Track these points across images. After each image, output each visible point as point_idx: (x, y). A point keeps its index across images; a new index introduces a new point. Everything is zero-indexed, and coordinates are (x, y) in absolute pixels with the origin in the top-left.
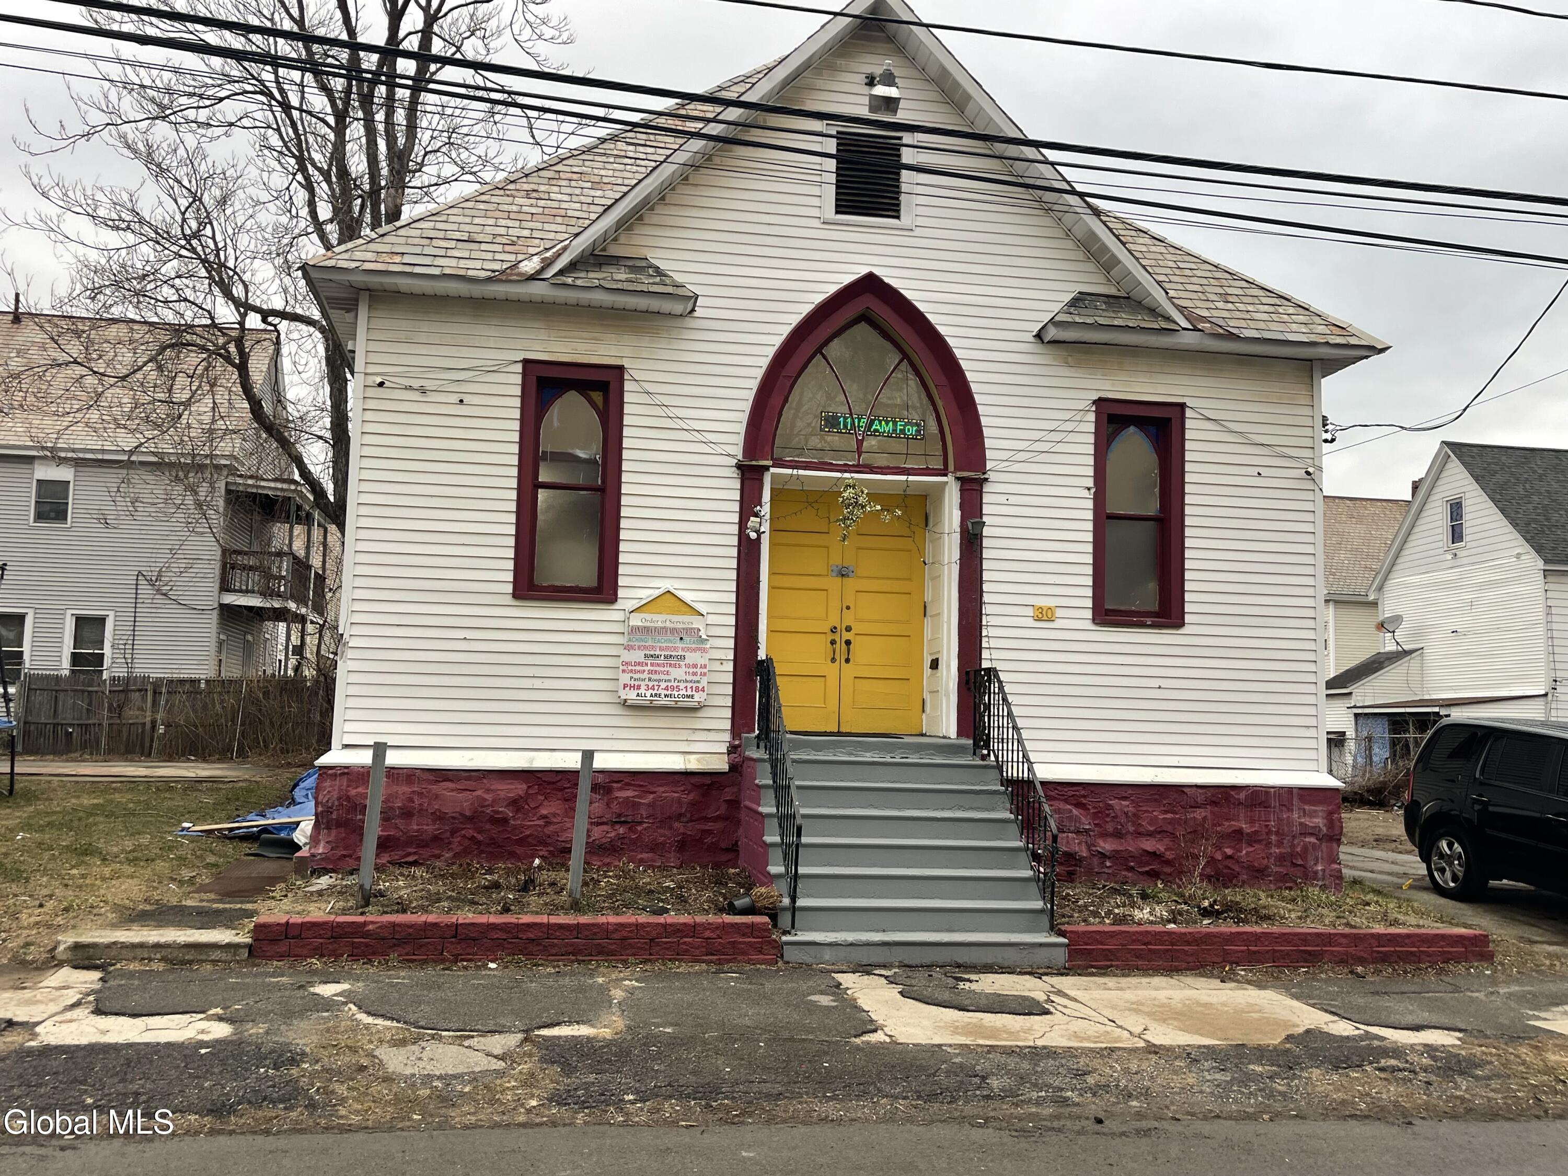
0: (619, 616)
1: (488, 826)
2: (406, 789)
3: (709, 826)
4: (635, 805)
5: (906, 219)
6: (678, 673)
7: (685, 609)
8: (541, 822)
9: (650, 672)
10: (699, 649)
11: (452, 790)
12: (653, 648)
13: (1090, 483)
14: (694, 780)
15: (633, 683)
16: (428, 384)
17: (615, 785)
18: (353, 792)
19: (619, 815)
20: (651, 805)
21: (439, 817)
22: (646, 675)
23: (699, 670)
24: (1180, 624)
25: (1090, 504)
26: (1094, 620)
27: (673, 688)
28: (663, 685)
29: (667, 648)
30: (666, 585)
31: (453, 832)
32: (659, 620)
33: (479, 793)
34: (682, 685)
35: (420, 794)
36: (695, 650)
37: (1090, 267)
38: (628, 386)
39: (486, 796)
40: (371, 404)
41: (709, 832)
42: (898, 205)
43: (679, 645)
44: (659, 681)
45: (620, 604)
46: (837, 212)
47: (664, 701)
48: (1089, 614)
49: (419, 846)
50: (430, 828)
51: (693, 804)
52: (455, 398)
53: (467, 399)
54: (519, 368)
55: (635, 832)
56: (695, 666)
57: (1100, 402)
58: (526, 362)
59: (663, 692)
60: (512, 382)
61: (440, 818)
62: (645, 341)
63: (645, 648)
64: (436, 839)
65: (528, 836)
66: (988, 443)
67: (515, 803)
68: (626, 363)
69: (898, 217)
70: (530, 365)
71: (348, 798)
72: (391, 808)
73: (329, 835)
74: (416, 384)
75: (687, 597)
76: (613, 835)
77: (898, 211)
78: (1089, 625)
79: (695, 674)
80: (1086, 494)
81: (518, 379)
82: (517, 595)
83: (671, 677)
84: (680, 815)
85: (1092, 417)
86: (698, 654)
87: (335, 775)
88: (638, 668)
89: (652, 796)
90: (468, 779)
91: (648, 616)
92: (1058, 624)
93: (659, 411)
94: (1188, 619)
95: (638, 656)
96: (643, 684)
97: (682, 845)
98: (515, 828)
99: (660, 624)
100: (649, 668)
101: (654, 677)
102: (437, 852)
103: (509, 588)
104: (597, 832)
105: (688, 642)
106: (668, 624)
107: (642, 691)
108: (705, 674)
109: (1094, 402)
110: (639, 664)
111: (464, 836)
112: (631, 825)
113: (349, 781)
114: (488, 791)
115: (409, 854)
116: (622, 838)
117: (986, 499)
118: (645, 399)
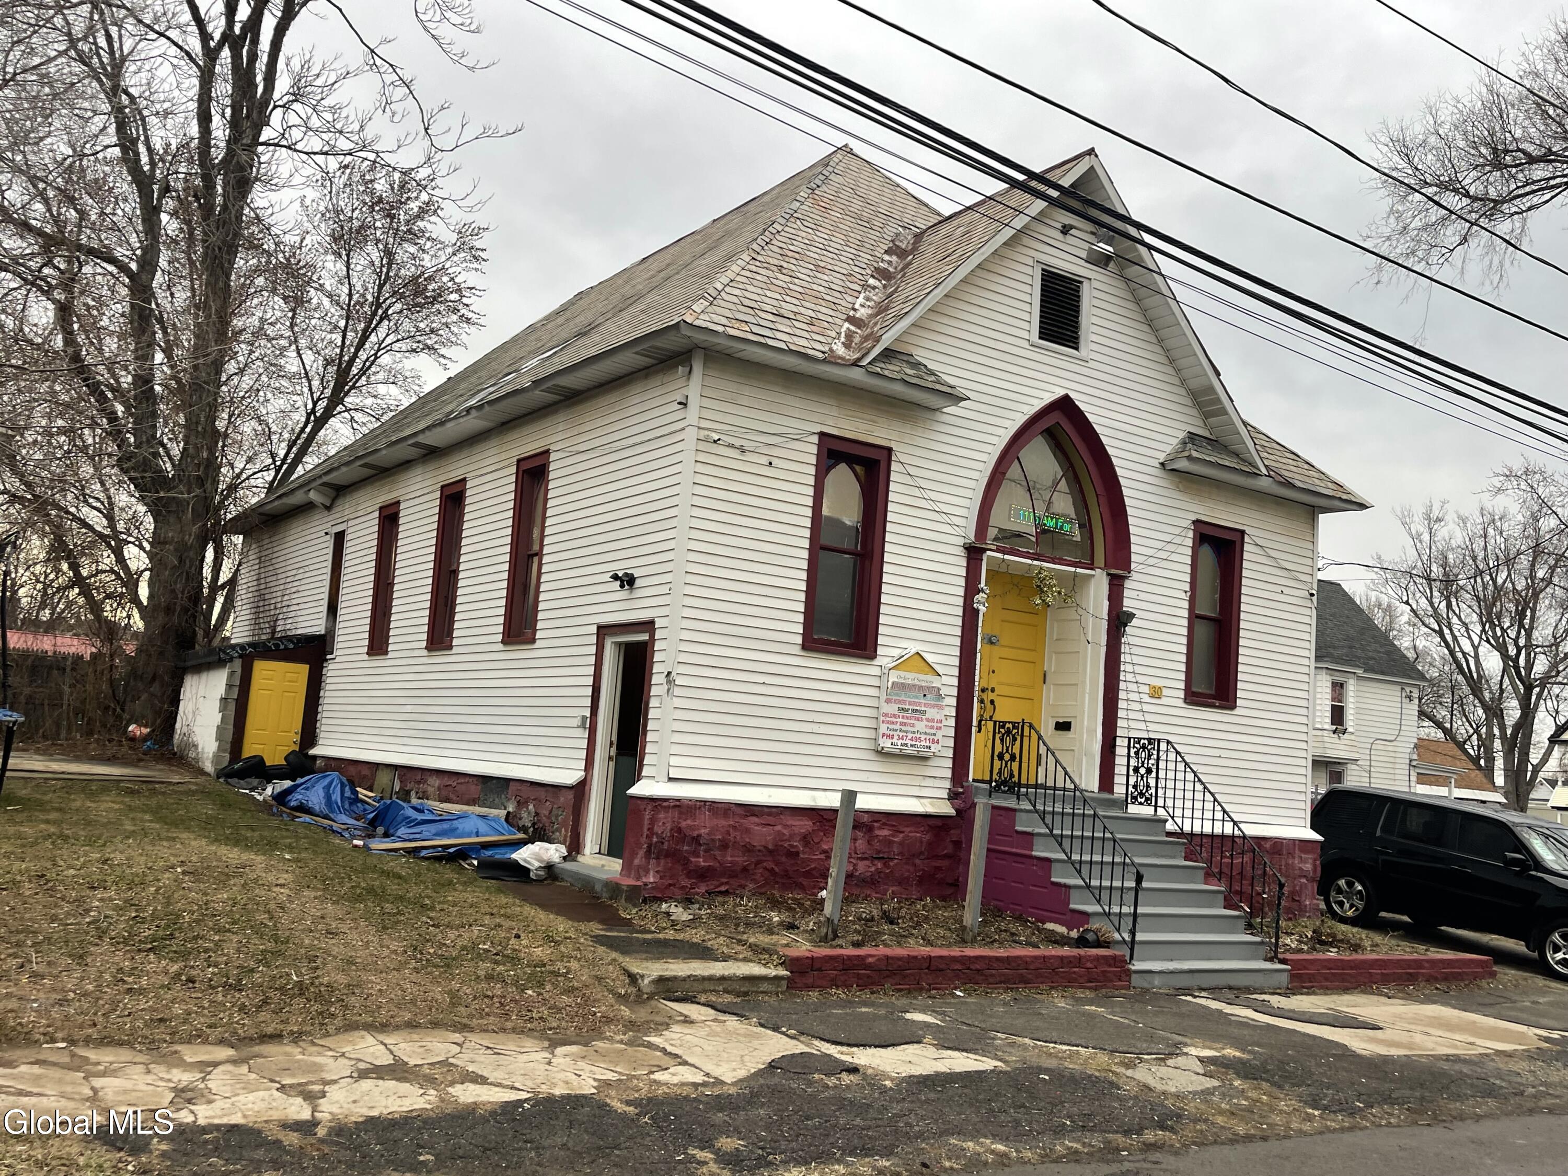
0: (876, 671)
1: (784, 859)
2: (723, 822)
3: (938, 863)
4: (890, 843)
5: (1084, 352)
6: (921, 726)
7: (927, 669)
8: (822, 856)
9: (901, 724)
10: (937, 706)
11: (758, 825)
12: (904, 702)
13: (1187, 587)
14: (932, 822)
15: (888, 732)
16: (747, 445)
17: (876, 824)
18: (683, 824)
19: (879, 852)
20: (901, 844)
21: (748, 849)
22: (898, 727)
23: (935, 725)
24: (1233, 707)
25: (1186, 605)
26: (1186, 701)
27: (916, 739)
28: (910, 736)
29: (915, 703)
30: (913, 648)
31: (758, 863)
32: (910, 677)
33: (779, 828)
34: (923, 737)
35: (734, 827)
36: (934, 706)
37: (1194, 412)
38: (894, 466)
39: (785, 832)
40: (702, 457)
41: (938, 869)
42: (1077, 338)
43: (923, 701)
44: (907, 732)
45: (879, 661)
46: (1040, 338)
47: (909, 751)
48: (1182, 694)
49: (730, 877)
50: (741, 860)
51: (930, 844)
52: (764, 460)
53: (775, 462)
54: (815, 439)
55: (888, 867)
56: (933, 720)
57: (1196, 522)
58: (822, 435)
59: (910, 742)
60: (809, 451)
61: (749, 851)
62: (907, 428)
63: (900, 702)
64: (745, 869)
65: (812, 869)
66: (1134, 548)
67: (805, 839)
68: (893, 445)
69: (1077, 349)
70: (826, 438)
71: (679, 830)
72: (713, 840)
73: (658, 864)
74: (738, 443)
75: (930, 658)
76: (873, 869)
77: (1077, 343)
78: (1181, 703)
79: (932, 727)
80: (1183, 596)
81: (814, 449)
82: (804, 647)
83: (915, 730)
84: (921, 853)
85: (1191, 534)
86: (936, 710)
87: (669, 807)
88: (894, 720)
89: (901, 835)
90: (770, 814)
91: (902, 674)
92: (1164, 701)
93: (917, 492)
94: (1239, 702)
95: (892, 709)
96: (895, 734)
97: (921, 881)
98: (804, 861)
99: (910, 682)
100: (901, 720)
101: (904, 728)
102: (743, 882)
103: (799, 640)
104: (862, 866)
105: (930, 699)
106: (916, 682)
107: (895, 740)
108: (940, 728)
109: (1194, 522)
110: (894, 716)
111: (765, 869)
112: (886, 861)
113: (680, 813)
114: (786, 826)
115: (722, 884)
116: (879, 872)
117: (1126, 593)
118: (908, 480)
